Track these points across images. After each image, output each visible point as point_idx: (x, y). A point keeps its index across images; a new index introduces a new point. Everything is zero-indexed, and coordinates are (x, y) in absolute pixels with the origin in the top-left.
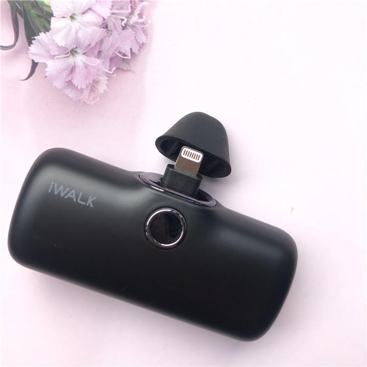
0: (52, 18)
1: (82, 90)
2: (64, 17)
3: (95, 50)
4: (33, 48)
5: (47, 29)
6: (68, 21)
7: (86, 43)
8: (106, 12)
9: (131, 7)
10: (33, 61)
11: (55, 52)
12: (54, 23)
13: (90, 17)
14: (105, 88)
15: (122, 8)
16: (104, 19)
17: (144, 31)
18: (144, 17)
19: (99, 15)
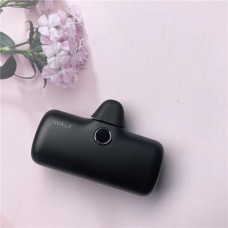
0: (47, 59)
1: (68, 83)
2: (51, 57)
3: (68, 65)
4: (43, 74)
5: (46, 64)
6: (54, 58)
7: (64, 64)
8: (67, 48)
9: (77, 42)
10: (44, 79)
11: (52, 72)
12: (49, 61)
13: (62, 53)
14: (78, 79)
15: (74, 45)
16: (68, 51)
17: (86, 50)
18: (84, 44)
19: (65, 50)
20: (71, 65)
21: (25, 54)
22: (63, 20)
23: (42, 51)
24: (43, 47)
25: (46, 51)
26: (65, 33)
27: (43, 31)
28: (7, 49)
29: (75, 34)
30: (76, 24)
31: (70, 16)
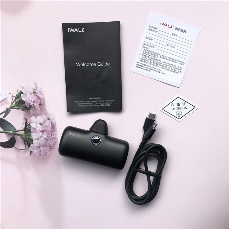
1: (43, 155)
4: (30, 148)
5: (33, 143)
6: (37, 141)
7: (42, 144)
8: (45, 136)
9: (51, 134)
10: (30, 151)
11: (35, 148)
12: (34, 142)
13: (42, 138)
14: (49, 154)
15: (49, 135)
17: (56, 139)
18: (55, 135)
19: (44, 137)
20: (46, 146)
21: (21, 136)
22: (44, 120)
23: (31, 136)
24: (31, 134)
25: (33, 136)
26: (45, 128)
27: (33, 125)
28: (11, 132)
29: (51, 129)
30: (52, 124)
31: (49, 119)
